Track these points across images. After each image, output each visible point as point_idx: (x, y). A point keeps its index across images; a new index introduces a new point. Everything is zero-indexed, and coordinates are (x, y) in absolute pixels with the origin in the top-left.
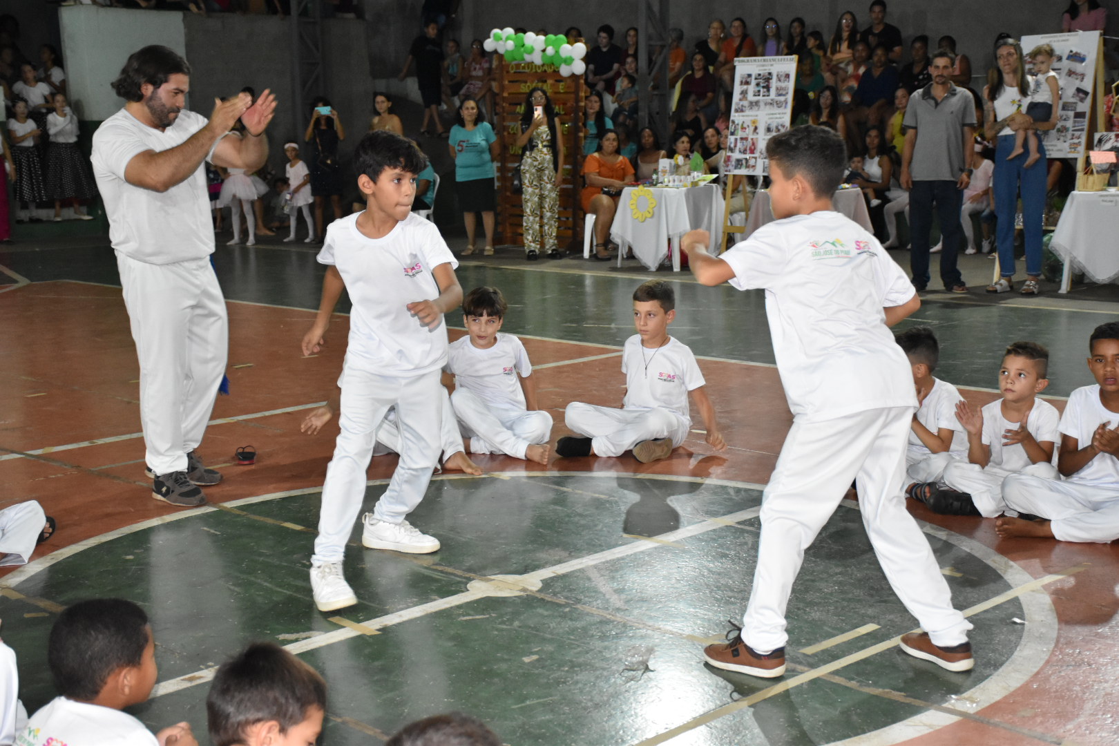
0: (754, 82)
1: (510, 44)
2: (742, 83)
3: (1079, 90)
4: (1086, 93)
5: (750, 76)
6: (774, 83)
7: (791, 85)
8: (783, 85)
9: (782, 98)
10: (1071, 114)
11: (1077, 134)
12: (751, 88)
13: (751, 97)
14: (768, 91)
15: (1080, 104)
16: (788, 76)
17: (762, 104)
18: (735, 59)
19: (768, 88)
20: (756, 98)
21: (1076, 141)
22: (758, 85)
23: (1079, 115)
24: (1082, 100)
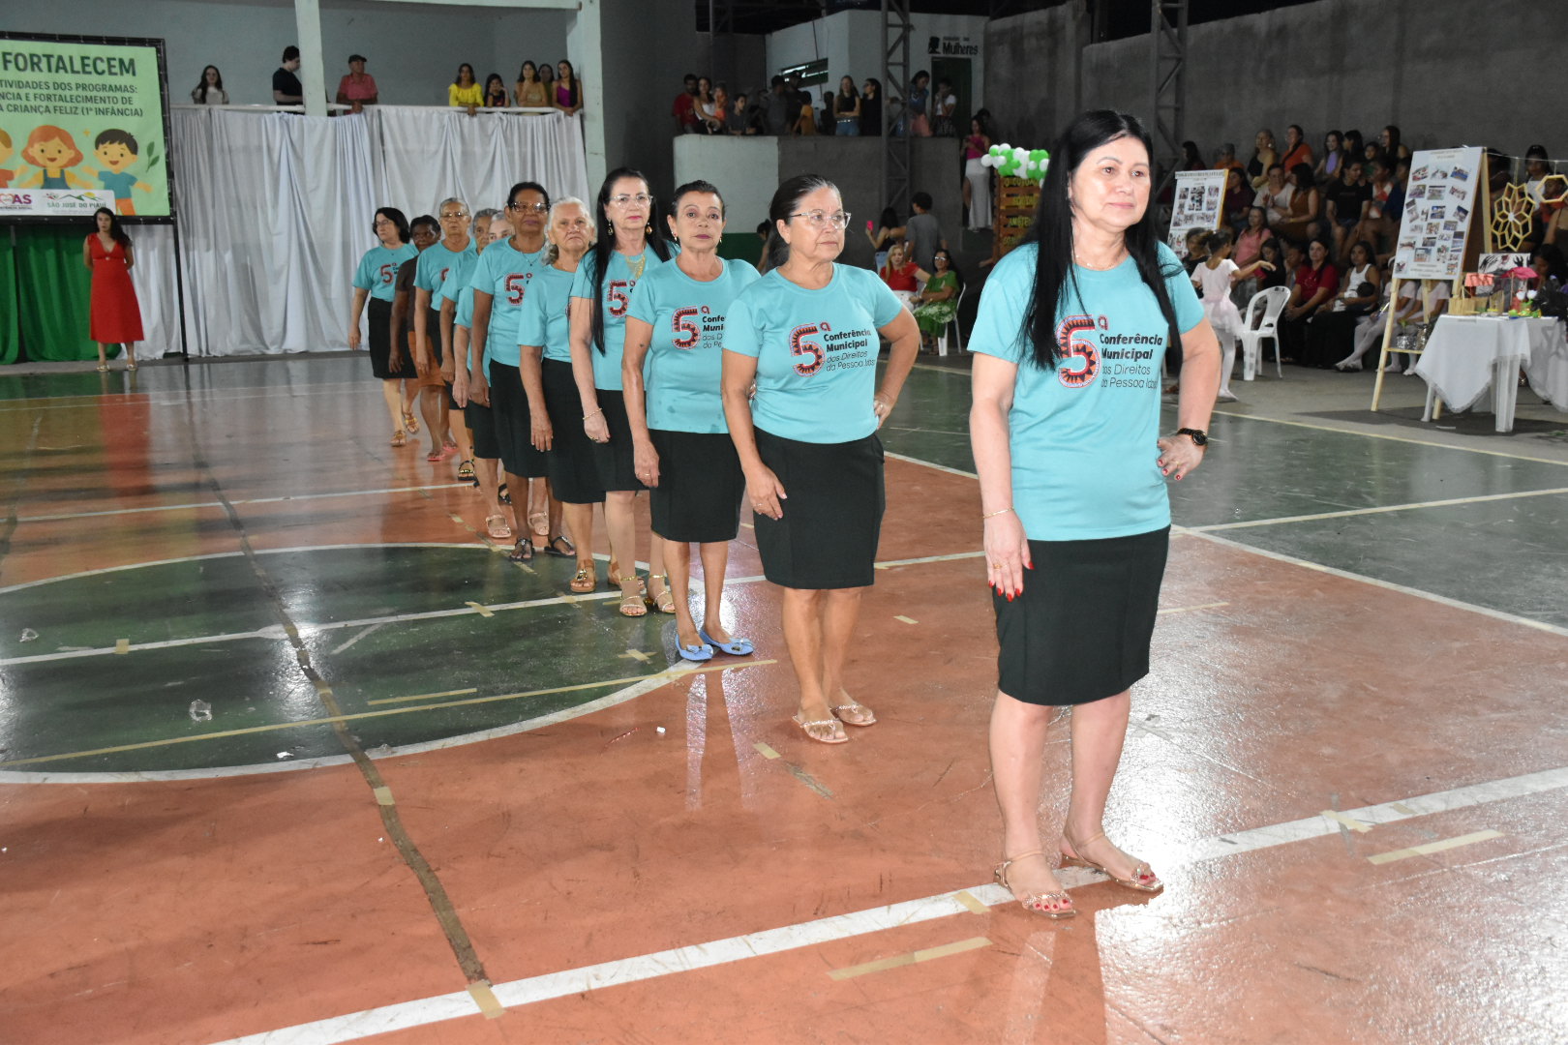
0: (1190, 196)
1: (1002, 159)
2: (1180, 197)
3: (1460, 209)
4: (1466, 212)
5: (1187, 189)
6: (1206, 197)
7: (1220, 199)
8: (1213, 199)
9: (1211, 213)
10: (1452, 233)
11: (1456, 254)
12: (1188, 202)
13: (1186, 211)
14: (1201, 205)
15: (1460, 223)
16: (1217, 190)
17: (1195, 218)
18: (1177, 173)
19: (1200, 202)
20: (1190, 212)
21: (1453, 262)
22: (1193, 199)
23: (1458, 235)
24: (1462, 219)
